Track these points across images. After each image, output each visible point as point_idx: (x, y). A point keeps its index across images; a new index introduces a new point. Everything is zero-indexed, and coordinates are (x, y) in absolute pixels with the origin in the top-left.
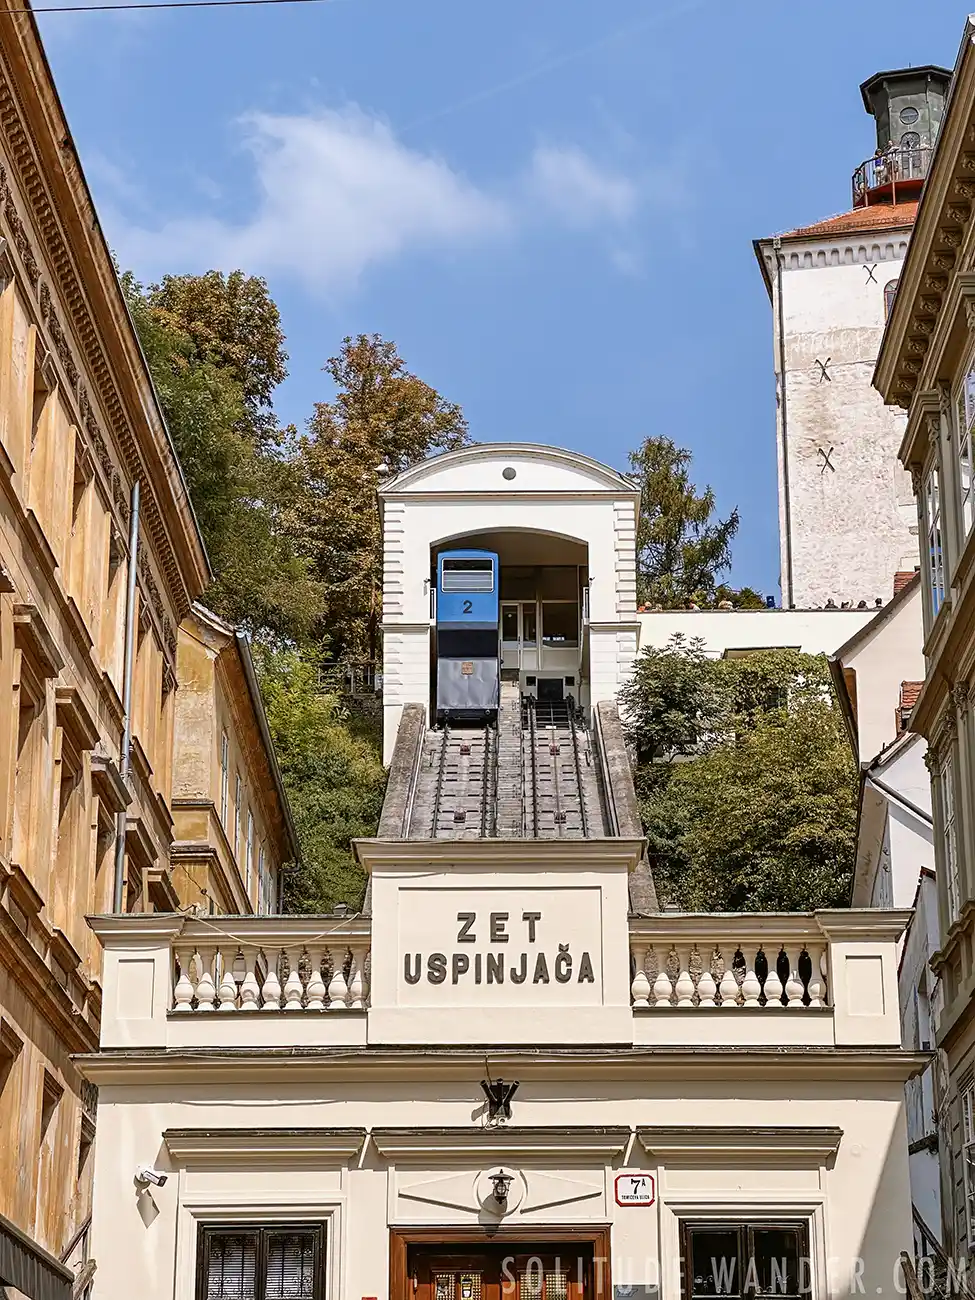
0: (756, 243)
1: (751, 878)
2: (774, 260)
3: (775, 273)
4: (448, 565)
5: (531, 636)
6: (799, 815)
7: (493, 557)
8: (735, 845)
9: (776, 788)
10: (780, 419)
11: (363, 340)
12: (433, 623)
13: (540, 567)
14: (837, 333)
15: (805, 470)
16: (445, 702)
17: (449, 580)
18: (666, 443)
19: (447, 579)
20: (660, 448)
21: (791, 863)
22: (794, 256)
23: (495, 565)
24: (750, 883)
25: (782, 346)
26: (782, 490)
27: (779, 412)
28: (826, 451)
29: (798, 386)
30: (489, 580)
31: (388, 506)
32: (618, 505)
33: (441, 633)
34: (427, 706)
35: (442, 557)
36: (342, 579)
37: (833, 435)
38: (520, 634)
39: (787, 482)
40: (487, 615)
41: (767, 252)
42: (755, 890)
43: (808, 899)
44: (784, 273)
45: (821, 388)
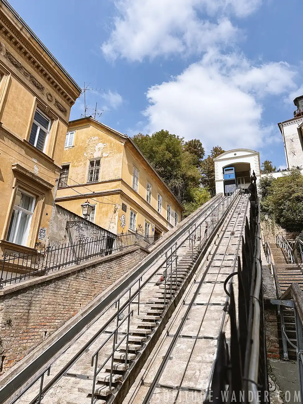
0: (278, 124)
1: (284, 207)
2: (282, 126)
3: (282, 128)
4: (226, 170)
5: (243, 183)
6: (294, 192)
7: (233, 168)
8: (280, 199)
9: (288, 187)
10: (285, 149)
11: (216, 147)
12: (224, 180)
13: (243, 172)
14: (294, 134)
15: (290, 156)
16: (226, 192)
17: (226, 173)
18: (268, 161)
19: (225, 173)
20: (267, 162)
21: (293, 202)
22: (285, 125)
23: (234, 169)
24: (284, 208)
25: (284, 138)
26: (287, 160)
27: (285, 148)
28: (294, 153)
29: (287, 144)
30: (233, 172)
31: (215, 163)
32: (255, 156)
33: (225, 181)
34: (223, 193)
35: (225, 169)
36: (211, 177)
37: (295, 150)
38: (241, 182)
39: (286, 150)
40: (233, 177)
41: (280, 125)
42: (285, 209)
43: (298, 209)
44: (283, 128)
45: (292, 143)
